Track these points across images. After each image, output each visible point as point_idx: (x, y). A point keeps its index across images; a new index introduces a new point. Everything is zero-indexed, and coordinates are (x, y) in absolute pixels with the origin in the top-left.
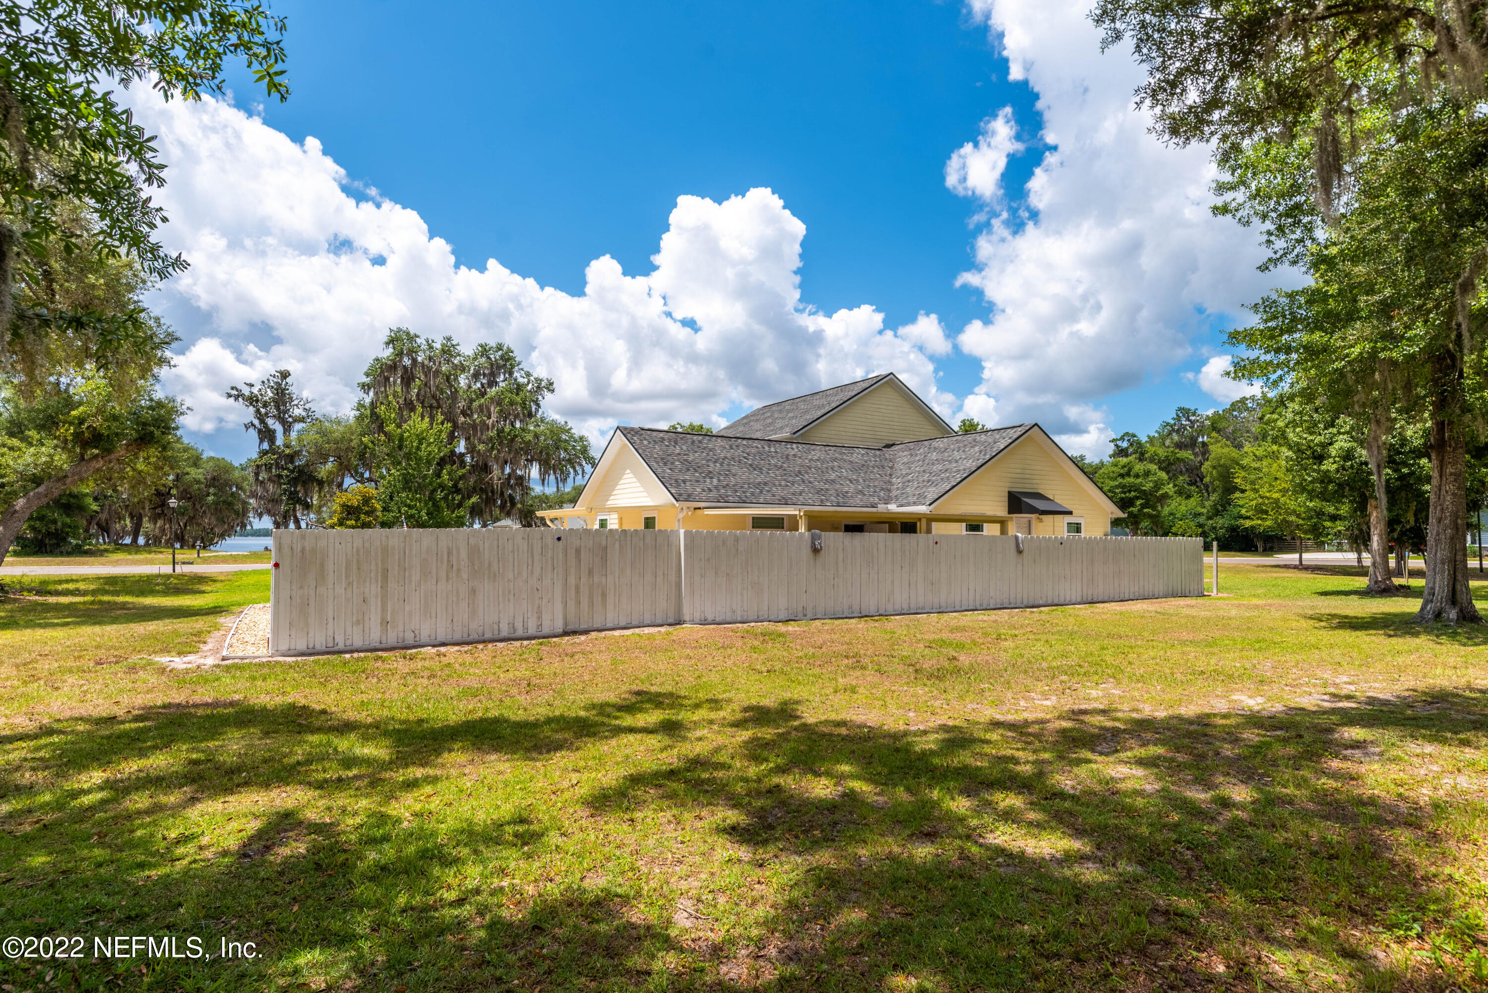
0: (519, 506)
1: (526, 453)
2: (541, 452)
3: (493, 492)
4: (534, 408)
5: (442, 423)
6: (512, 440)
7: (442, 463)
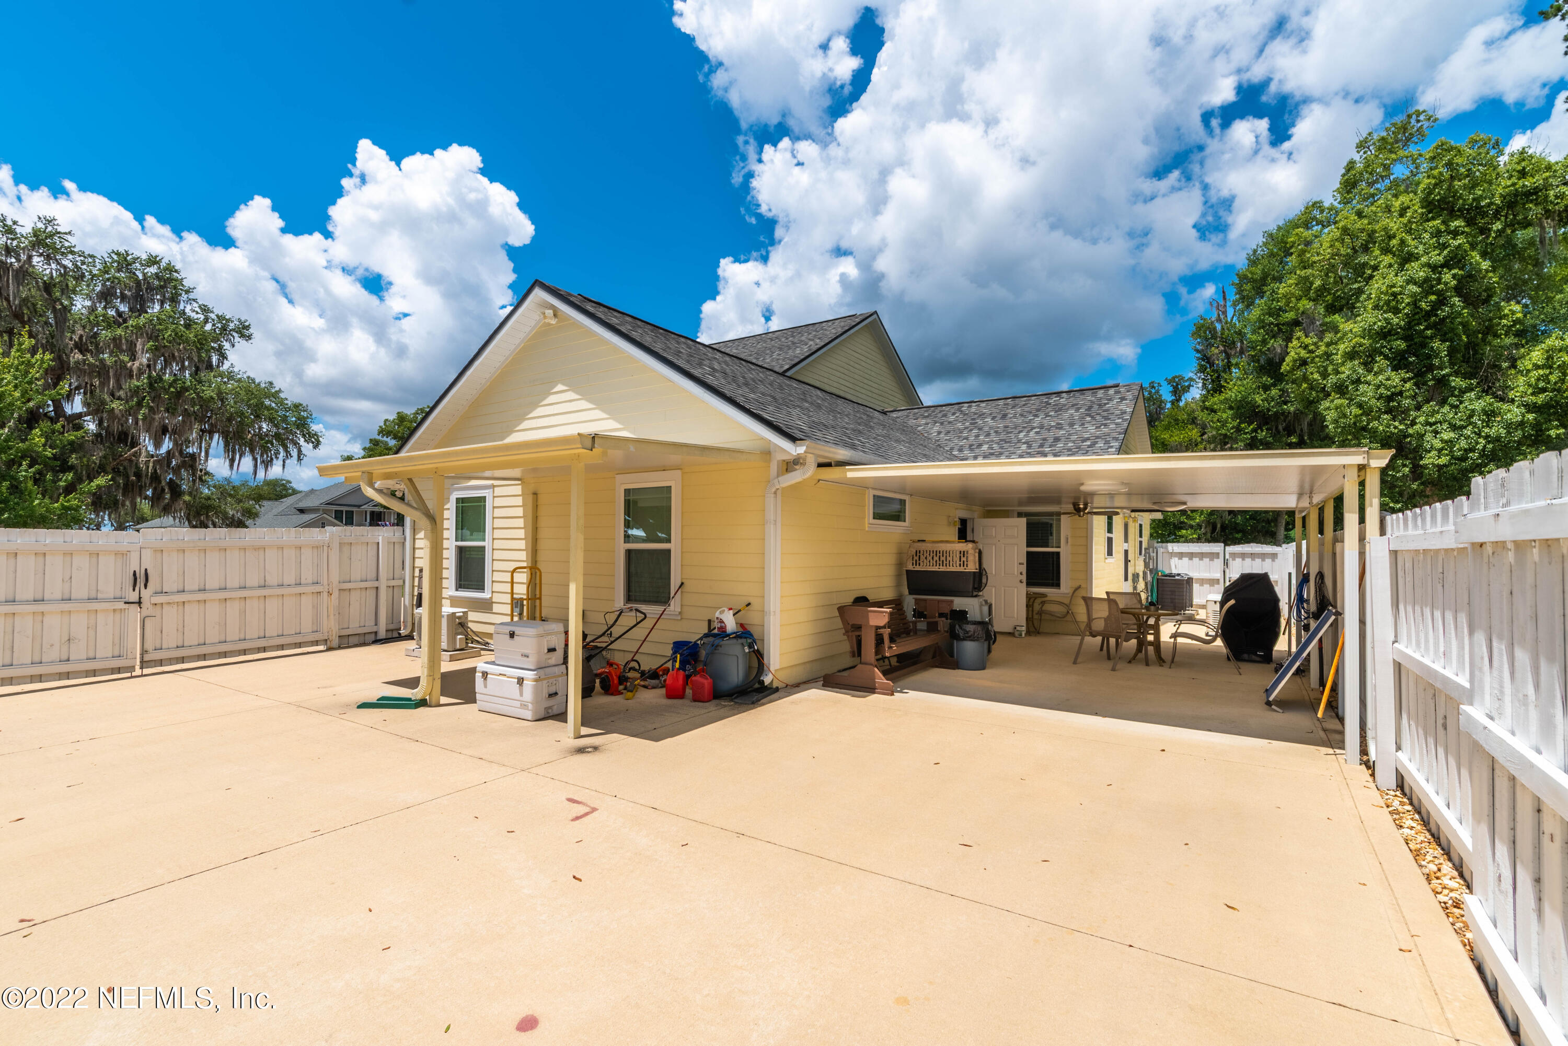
0: (187, 498)
1: (201, 421)
2: (230, 420)
3: (138, 475)
4: (215, 359)
5: (33, 351)
6: (179, 394)
7: (32, 419)
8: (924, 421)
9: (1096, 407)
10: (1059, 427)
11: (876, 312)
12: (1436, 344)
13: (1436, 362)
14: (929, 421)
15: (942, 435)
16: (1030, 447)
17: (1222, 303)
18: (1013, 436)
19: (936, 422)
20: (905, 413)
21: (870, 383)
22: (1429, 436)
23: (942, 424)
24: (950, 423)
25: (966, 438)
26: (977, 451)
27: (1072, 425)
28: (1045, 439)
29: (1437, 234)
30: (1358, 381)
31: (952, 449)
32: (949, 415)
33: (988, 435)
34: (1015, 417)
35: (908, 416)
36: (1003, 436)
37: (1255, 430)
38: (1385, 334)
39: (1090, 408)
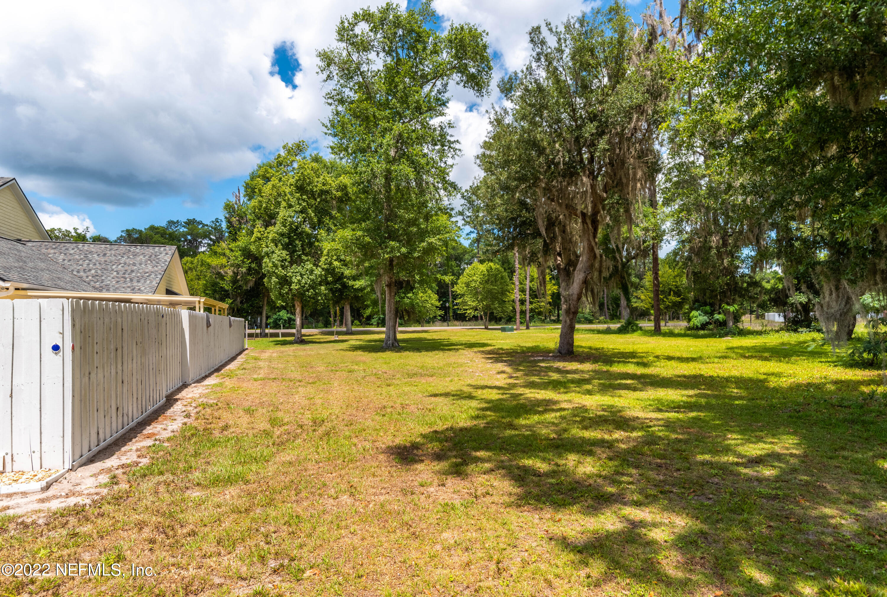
8: (52, 251)
9: (153, 256)
10: (134, 264)
11: (14, 179)
12: (297, 242)
13: (297, 249)
14: (56, 251)
15: (66, 262)
16: (118, 274)
17: (238, 194)
18: (109, 267)
19: (61, 253)
20: (39, 244)
21: (10, 221)
22: (294, 278)
23: (65, 254)
24: (71, 254)
25: (82, 265)
26: (88, 273)
27: (140, 264)
28: (126, 270)
29: (298, 199)
30: (273, 252)
31: (73, 271)
32: (70, 249)
33: (95, 264)
34: (111, 256)
35: (40, 246)
36: (103, 266)
37: (250, 263)
38: (282, 235)
39: (151, 256)
